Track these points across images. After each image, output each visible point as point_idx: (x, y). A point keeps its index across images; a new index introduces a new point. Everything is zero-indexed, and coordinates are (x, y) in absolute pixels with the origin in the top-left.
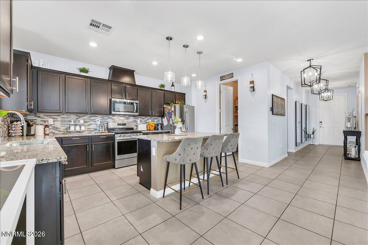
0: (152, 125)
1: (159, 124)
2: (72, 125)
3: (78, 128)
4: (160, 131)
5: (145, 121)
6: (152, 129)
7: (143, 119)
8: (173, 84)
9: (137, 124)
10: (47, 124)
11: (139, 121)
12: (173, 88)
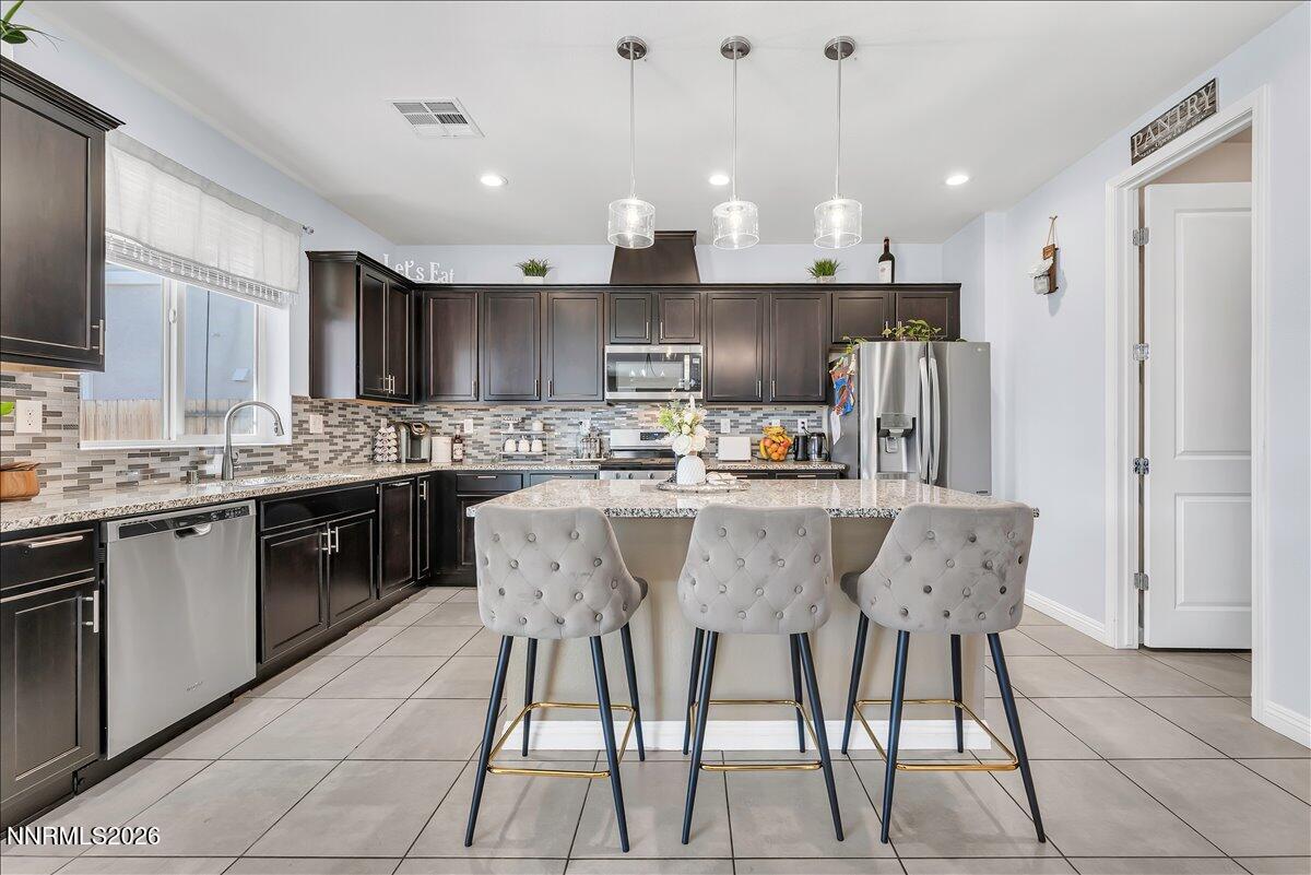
0: (774, 438)
1: (813, 434)
2: (510, 436)
3: (524, 446)
4: (816, 463)
5: (753, 423)
6: (775, 456)
7: (742, 414)
8: (887, 248)
9: (717, 436)
10: (458, 432)
11: (725, 424)
12: (883, 270)
